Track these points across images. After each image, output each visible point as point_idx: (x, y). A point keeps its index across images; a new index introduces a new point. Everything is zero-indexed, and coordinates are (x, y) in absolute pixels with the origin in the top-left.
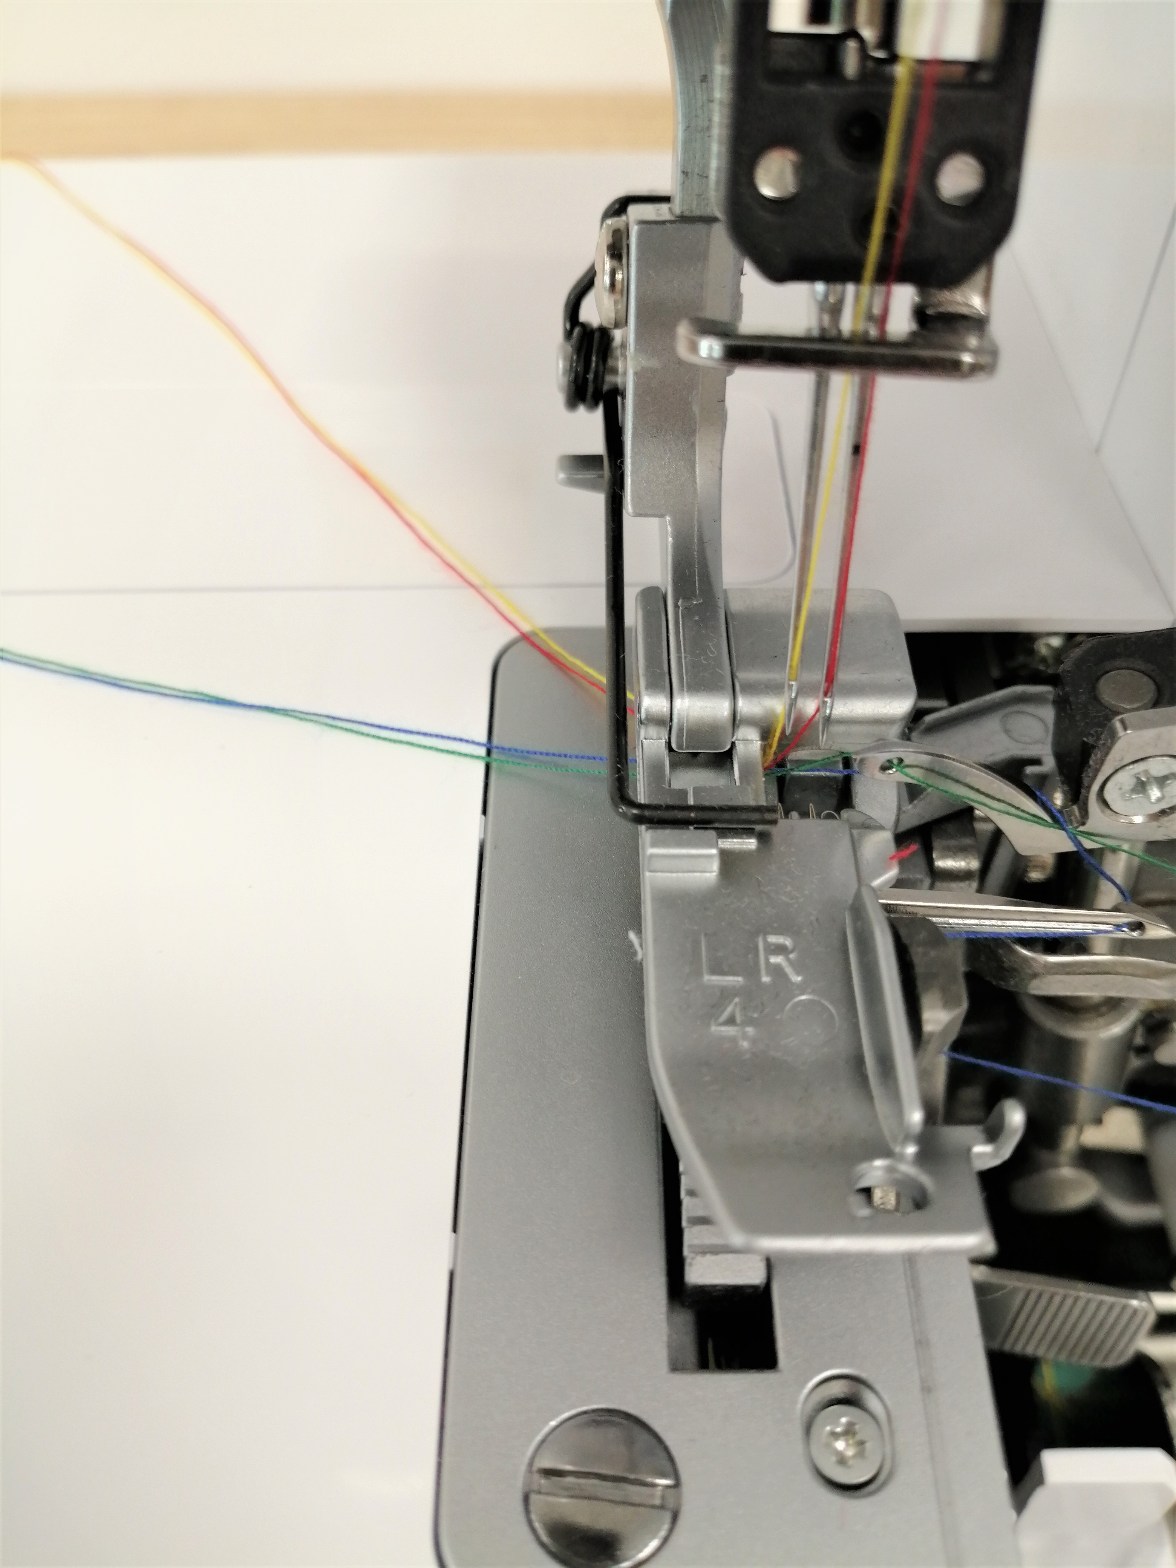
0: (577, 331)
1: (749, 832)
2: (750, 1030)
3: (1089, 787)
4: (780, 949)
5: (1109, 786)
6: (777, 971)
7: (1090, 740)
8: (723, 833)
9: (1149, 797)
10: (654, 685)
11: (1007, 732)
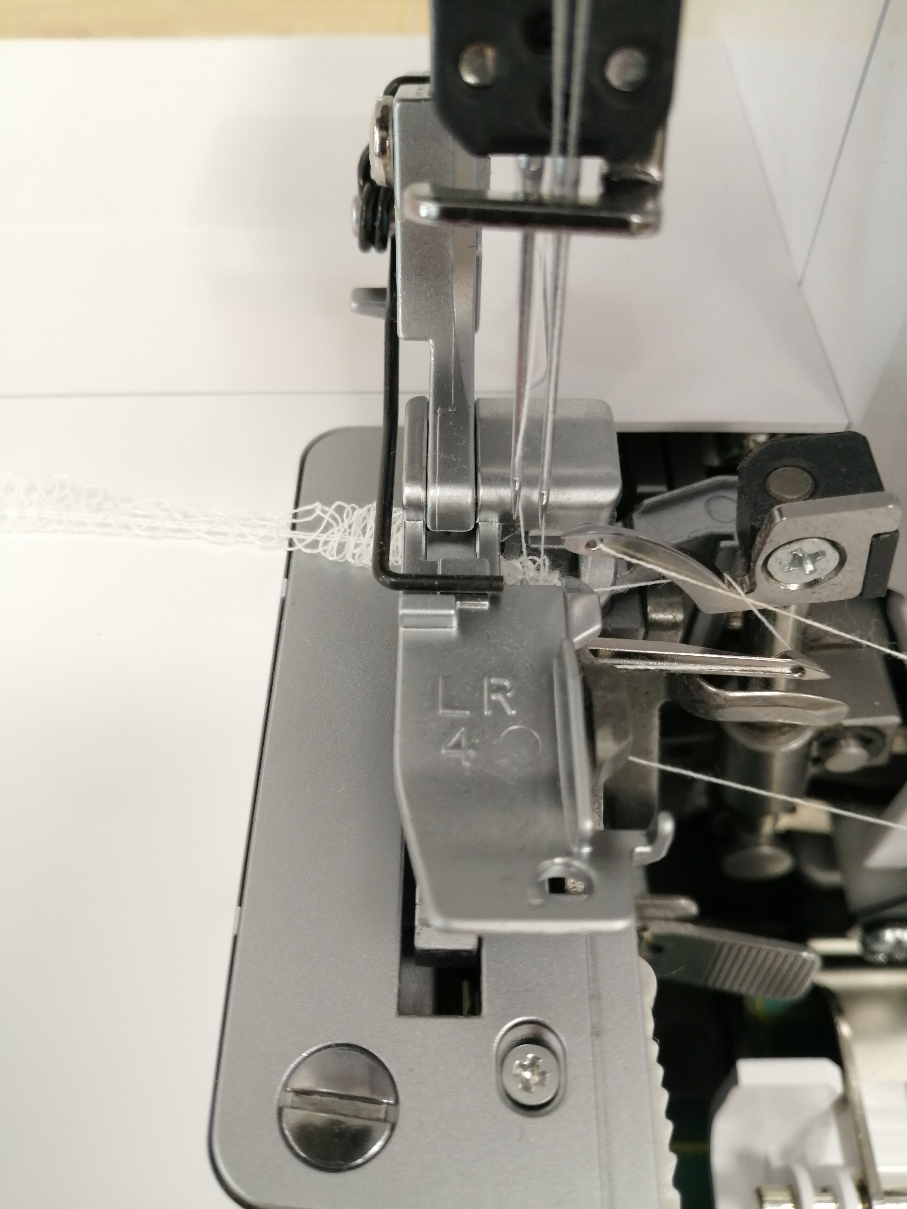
0: (367, 186)
1: (483, 597)
2: (472, 753)
3: (755, 561)
4: (501, 689)
5: (771, 560)
6: (496, 707)
7: (757, 524)
8: (461, 597)
9: (804, 570)
10: (413, 479)
11: (709, 512)
